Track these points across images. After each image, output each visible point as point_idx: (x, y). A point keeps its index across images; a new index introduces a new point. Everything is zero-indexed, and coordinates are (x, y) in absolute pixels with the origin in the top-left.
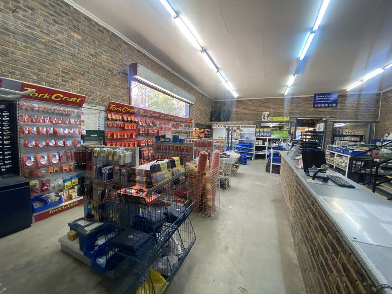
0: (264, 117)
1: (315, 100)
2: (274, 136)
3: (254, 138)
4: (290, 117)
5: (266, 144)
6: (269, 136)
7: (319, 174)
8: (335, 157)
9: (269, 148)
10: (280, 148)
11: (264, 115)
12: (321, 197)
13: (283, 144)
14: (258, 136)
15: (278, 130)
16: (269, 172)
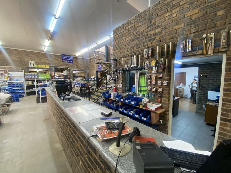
0: (30, 64)
1: (62, 58)
2: (40, 78)
3: (23, 80)
4: (50, 66)
5: (35, 84)
6: (37, 78)
7: (66, 97)
8: (75, 87)
9: (38, 86)
10: (45, 86)
11: (30, 63)
12: (66, 109)
13: (47, 83)
14: (27, 78)
15: (43, 74)
16: (40, 102)
